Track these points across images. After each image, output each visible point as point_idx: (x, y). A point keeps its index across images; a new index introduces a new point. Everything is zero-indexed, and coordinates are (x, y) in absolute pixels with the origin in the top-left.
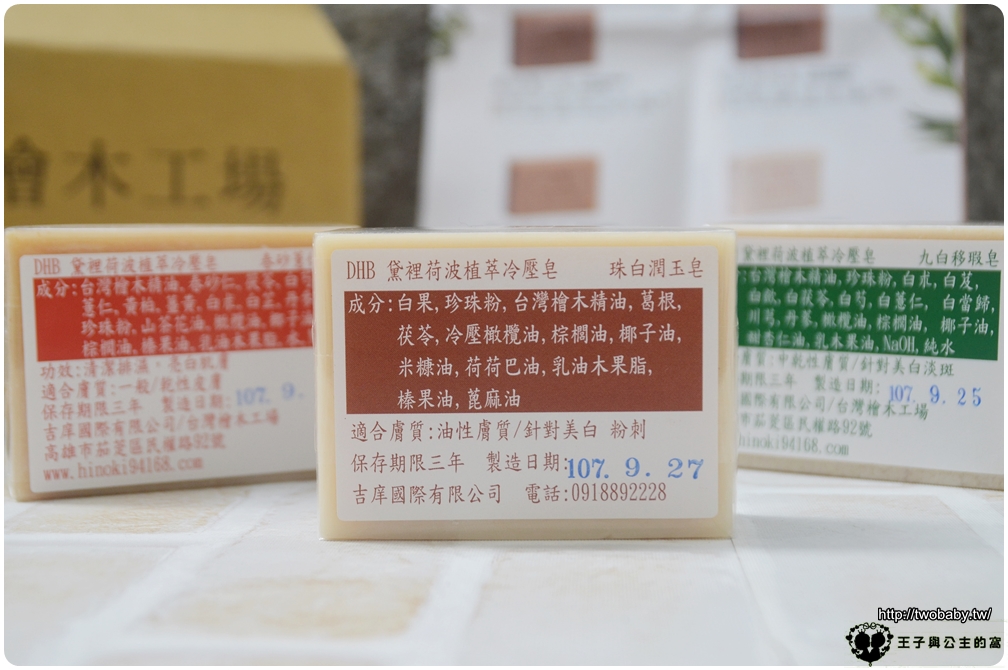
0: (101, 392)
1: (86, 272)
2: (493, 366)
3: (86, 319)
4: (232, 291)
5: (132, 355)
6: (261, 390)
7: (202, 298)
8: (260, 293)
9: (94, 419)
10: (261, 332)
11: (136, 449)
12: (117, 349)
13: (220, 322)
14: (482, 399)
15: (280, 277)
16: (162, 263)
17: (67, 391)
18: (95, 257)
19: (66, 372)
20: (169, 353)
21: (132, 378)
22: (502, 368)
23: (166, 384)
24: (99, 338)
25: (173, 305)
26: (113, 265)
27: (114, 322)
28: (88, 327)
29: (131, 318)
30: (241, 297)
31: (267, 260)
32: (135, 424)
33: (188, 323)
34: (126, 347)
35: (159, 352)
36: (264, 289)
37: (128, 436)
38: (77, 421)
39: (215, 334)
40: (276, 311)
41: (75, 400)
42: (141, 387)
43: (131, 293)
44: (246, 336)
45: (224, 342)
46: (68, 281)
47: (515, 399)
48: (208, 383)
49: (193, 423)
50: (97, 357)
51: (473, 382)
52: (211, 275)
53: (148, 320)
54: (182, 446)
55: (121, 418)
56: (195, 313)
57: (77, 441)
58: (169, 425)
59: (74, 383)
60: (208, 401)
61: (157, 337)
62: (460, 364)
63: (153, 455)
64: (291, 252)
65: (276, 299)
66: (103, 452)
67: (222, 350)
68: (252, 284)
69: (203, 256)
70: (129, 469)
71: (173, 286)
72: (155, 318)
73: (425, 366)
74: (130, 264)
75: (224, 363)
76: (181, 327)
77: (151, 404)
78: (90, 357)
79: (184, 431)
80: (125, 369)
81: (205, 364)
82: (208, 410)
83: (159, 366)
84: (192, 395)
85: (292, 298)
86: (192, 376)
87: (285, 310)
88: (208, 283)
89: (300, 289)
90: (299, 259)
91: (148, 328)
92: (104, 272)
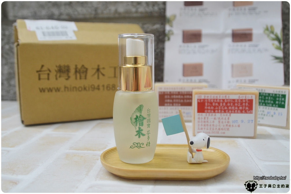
0: (208, 119)
1: (206, 98)
3: (206, 106)
4: (232, 102)
5: (213, 113)
6: (237, 121)
7: (226, 103)
9: (206, 124)
10: (238, 110)
11: (213, 129)
13: (230, 108)
15: (242, 100)
16: (220, 97)
17: (202, 118)
18: (208, 95)
19: (202, 115)
20: (220, 113)
21: (213, 117)
23: (219, 118)
24: (208, 109)
25: (221, 104)
26: (211, 97)
27: (211, 107)
28: (206, 108)
29: (214, 106)
30: (234, 104)
31: (239, 97)
32: (213, 125)
33: (224, 107)
34: (212, 111)
35: (218, 113)
36: (238, 102)
38: (203, 124)
39: (229, 110)
40: (241, 106)
41: (203, 120)
42: (215, 119)
43: (214, 102)
44: (234, 111)
45: (230, 112)
46: (203, 99)
48: (227, 119)
49: (224, 126)
52: (229, 99)
54: (221, 130)
55: (211, 124)
56: (225, 106)
57: (203, 127)
58: (219, 126)
59: (203, 117)
60: (227, 122)
61: (218, 110)
63: (216, 131)
64: (244, 96)
65: (241, 104)
66: (207, 129)
67: (230, 113)
68: (236, 101)
69: (227, 96)
70: (212, 133)
71: (222, 101)
74: (214, 97)
75: (230, 115)
76: (222, 108)
77: (216, 122)
78: (206, 113)
79: (222, 127)
80: (212, 115)
81: (226, 115)
82: (227, 124)
83: (218, 115)
84: (224, 121)
85: (244, 104)
86: (224, 117)
87: (242, 106)
88: (228, 101)
89: (245, 103)
90: (246, 97)
91: (216, 108)
92: (209, 98)
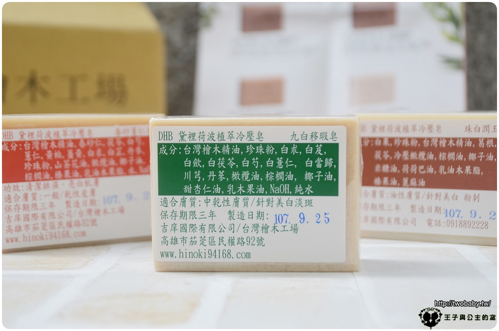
0: (34, 198)
1: (26, 138)
2: (414, 169)
3: (27, 162)
4: (100, 147)
5: (50, 179)
6: (116, 196)
7: (85, 151)
8: (115, 148)
9: (31, 212)
10: (115, 167)
11: (52, 227)
12: (42, 176)
13: (95, 163)
14: (409, 182)
15: (125, 140)
16: (65, 134)
17: (17, 198)
18: (31, 130)
19: (16, 188)
20: (69, 178)
21: (50, 191)
22: (418, 170)
23: (67, 194)
24: (33, 171)
25: (70, 155)
26: (40, 134)
27: (41, 163)
28: (27, 166)
29: (49, 161)
30: (105, 150)
31: (118, 131)
32: (52, 214)
33: (78, 163)
34: (47, 176)
35: (63, 178)
36: (116, 146)
37: (48, 220)
38: (22, 213)
39: (92, 169)
40: (123, 157)
41: (21, 202)
42: (55, 196)
43: (49, 148)
44: (107, 170)
45: (96, 173)
46: (17, 143)
47: (423, 183)
48: (88, 193)
49: (81, 213)
50: (32, 181)
51: (405, 175)
52: (90, 139)
53: (58, 162)
54: (75, 225)
55: (45, 211)
56: (82, 158)
57: (22, 223)
58: (69, 215)
59: (21, 194)
60: (89, 203)
61: (63, 170)
62: (400, 168)
63: (61, 230)
64: (130, 127)
65: (123, 151)
66: (35, 228)
67: (96, 177)
68: (111, 143)
69: (86, 129)
70: (49, 237)
71: (71, 145)
72: (61, 161)
73: (386, 168)
74: (49, 134)
75: (97, 183)
76: (75, 165)
77: (60, 205)
78: (28, 181)
79: (76, 217)
80: (46, 187)
81: (87, 184)
82: (89, 207)
83: (64, 185)
84: (81, 200)
85: (131, 150)
86: (80, 190)
87: (127, 157)
88: (88, 143)
89: (135, 146)
90: (134, 131)
91: (58, 166)
92: (36, 138)
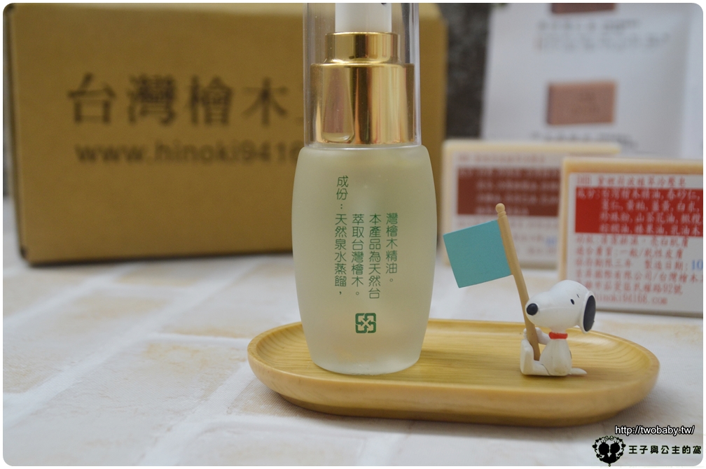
0: (609, 254)
1: (605, 184)
3: (604, 211)
4: (693, 200)
5: (629, 233)
7: (674, 203)
9: (604, 269)
11: (627, 288)
12: (620, 229)
13: (685, 219)
16: (651, 181)
17: (589, 251)
18: (612, 176)
19: (589, 240)
20: (651, 234)
21: (628, 247)
23: (647, 253)
24: (609, 222)
25: (656, 207)
26: (622, 181)
27: (619, 214)
28: (604, 216)
29: (630, 213)
30: (699, 205)
32: (628, 274)
33: (665, 217)
34: (625, 229)
35: (645, 233)
38: (594, 269)
39: (680, 226)
41: (594, 256)
43: (631, 197)
45: (686, 231)
46: (596, 189)
48: (674, 254)
49: (663, 277)
50: (608, 233)
52: (682, 190)
53: (641, 215)
54: (654, 290)
55: (620, 269)
56: (669, 213)
57: (593, 280)
58: (648, 276)
59: (594, 247)
60: (673, 265)
61: (645, 224)
63: (637, 293)
66: (607, 287)
67: (685, 235)
69: (677, 178)
70: (622, 299)
71: (657, 195)
72: (644, 214)
74: (631, 181)
75: (685, 243)
76: (660, 219)
77: (638, 265)
78: (604, 232)
79: (656, 281)
80: (623, 242)
81: (673, 242)
82: (673, 270)
83: (644, 242)
84: (664, 261)
86: (664, 249)
88: (679, 194)
91: (639, 219)
92: (616, 185)
